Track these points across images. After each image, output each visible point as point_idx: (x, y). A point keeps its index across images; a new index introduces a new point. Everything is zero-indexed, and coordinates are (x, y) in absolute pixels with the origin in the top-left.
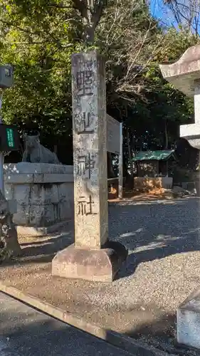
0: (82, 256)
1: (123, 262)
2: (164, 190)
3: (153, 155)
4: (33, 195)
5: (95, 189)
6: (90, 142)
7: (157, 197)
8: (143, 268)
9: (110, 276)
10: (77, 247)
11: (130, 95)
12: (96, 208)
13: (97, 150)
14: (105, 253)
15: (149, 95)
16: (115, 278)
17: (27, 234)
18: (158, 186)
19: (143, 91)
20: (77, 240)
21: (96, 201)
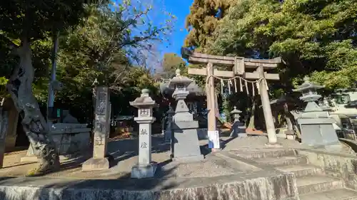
0: (96, 162)
1: (113, 162)
2: (129, 133)
3: (125, 118)
4: (64, 139)
5: (103, 136)
6: (102, 118)
7: (126, 137)
8: (121, 163)
9: (108, 167)
10: (93, 158)
11: (116, 91)
12: (103, 142)
13: (105, 121)
14: (106, 159)
15: (124, 92)
16: (110, 167)
17: (63, 159)
18: (126, 132)
19: (122, 90)
20: (94, 155)
21: (104, 140)
